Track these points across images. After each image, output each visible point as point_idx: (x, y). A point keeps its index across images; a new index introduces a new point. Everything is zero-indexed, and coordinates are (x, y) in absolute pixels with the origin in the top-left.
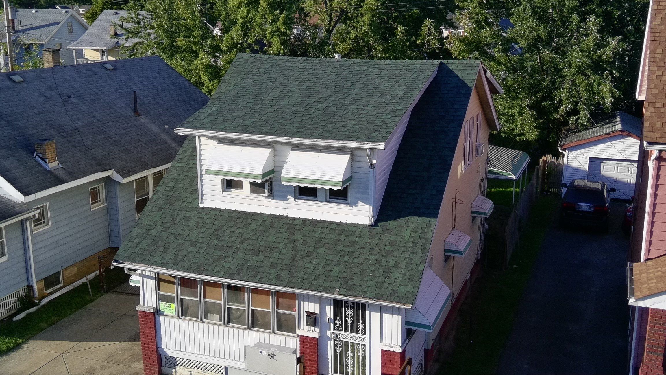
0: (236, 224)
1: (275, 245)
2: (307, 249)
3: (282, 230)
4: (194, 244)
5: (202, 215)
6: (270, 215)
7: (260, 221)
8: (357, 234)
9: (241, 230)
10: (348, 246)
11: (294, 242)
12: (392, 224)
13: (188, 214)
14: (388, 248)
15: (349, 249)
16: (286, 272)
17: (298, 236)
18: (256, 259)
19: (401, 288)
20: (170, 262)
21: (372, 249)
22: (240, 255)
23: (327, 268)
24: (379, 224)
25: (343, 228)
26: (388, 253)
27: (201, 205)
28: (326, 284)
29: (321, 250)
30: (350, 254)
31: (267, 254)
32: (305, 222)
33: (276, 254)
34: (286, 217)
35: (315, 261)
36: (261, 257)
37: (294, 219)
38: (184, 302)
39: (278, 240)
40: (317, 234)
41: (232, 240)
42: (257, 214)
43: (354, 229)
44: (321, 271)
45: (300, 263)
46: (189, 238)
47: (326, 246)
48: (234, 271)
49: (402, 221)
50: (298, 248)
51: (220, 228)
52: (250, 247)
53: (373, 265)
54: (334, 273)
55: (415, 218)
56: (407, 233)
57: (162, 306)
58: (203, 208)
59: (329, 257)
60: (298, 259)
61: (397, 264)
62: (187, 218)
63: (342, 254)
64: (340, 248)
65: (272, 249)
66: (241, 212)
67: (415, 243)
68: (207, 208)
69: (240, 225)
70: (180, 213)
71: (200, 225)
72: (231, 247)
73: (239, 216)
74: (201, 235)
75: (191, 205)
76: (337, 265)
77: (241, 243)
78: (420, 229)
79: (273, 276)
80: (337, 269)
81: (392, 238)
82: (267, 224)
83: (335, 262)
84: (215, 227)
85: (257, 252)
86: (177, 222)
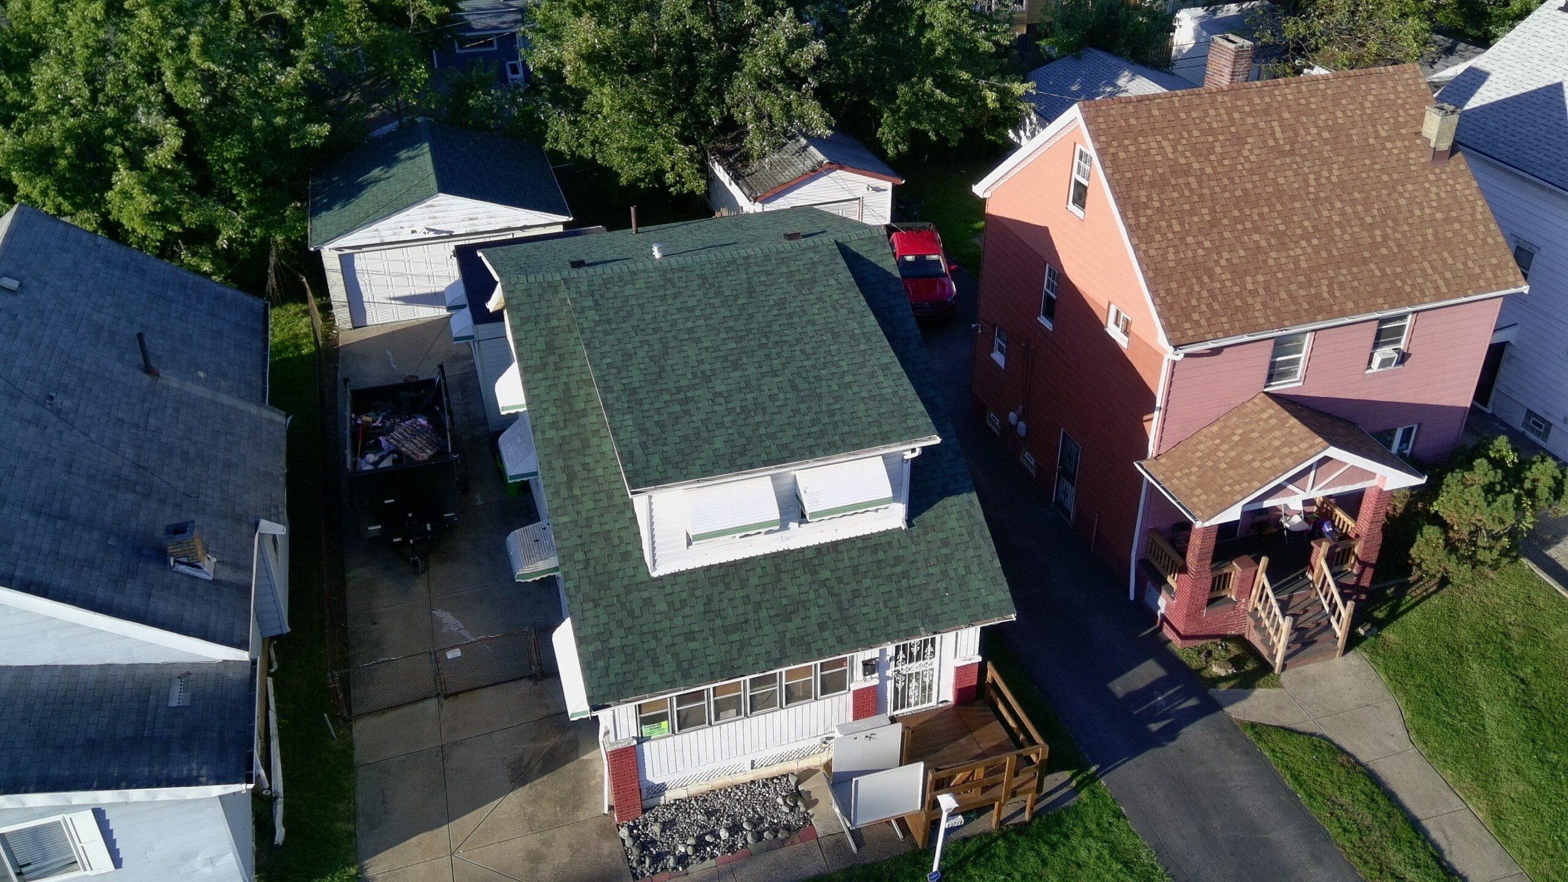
0: (727, 586)
1: (804, 597)
2: (849, 588)
3: (798, 573)
4: (690, 636)
5: (668, 589)
6: (765, 557)
7: (759, 571)
8: (896, 544)
9: (742, 593)
10: (895, 565)
11: (824, 583)
12: (928, 516)
13: (645, 595)
14: (944, 551)
15: (899, 569)
16: (844, 630)
17: (825, 574)
18: (791, 626)
19: (991, 599)
21: (926, 560)
22: (767, 629)
23: (891, 604)
24: (914, 521)
25: (872, 542)
26: (949, 558)
27: (654, 574)
28: (903, 626)
29: (867, 583)
30: (905, 574)
31: (802, 613)
32: (819, 549)
33: (814, 611)
34: (789, 550)
35: (870, 600)
36: (797, 621)
37: (802, 550)
38: (682, 715)
39: (804, 589)
40: (847, 562)
41: (741, 610)
42: (746, 561)
43: (888, 538)
44: (885, 612)
45: (852, 611)
46: (675, 632)
47: (869, 575)
48: (776, 654)
49: (937, 508)
50: (836, 591)
51: (710, 599)
52: (772, 612)
53: (940, 580)
54: (903, 609)
55: (950, 501)
56: (953, 523)
57: (646, 730)
58: (660, 578)
59: (883, 589)
60: (846, 605)
61: (967, 568)
62: (648, 602)
63: (895, 578)
64: (888, 571)
65: (804, 604)
66: (721, 565)
67: (971, 534)
68: (666, 576)
69: (735, 584)
70: (631, 597)
71: (677, 605)
72: (746, 621)
73: (722, 572)
74: (689, 620)
75: (638, 580)
76: (901, 596)
77: (756, 612)
78: (965, 514)
79: (832, 641)
80: (902, 601)
81: (941, 536)
82: (771, 570)
83: (895, 594)
84: (701, 601)
85: (787, 617)
86: (637, 612)
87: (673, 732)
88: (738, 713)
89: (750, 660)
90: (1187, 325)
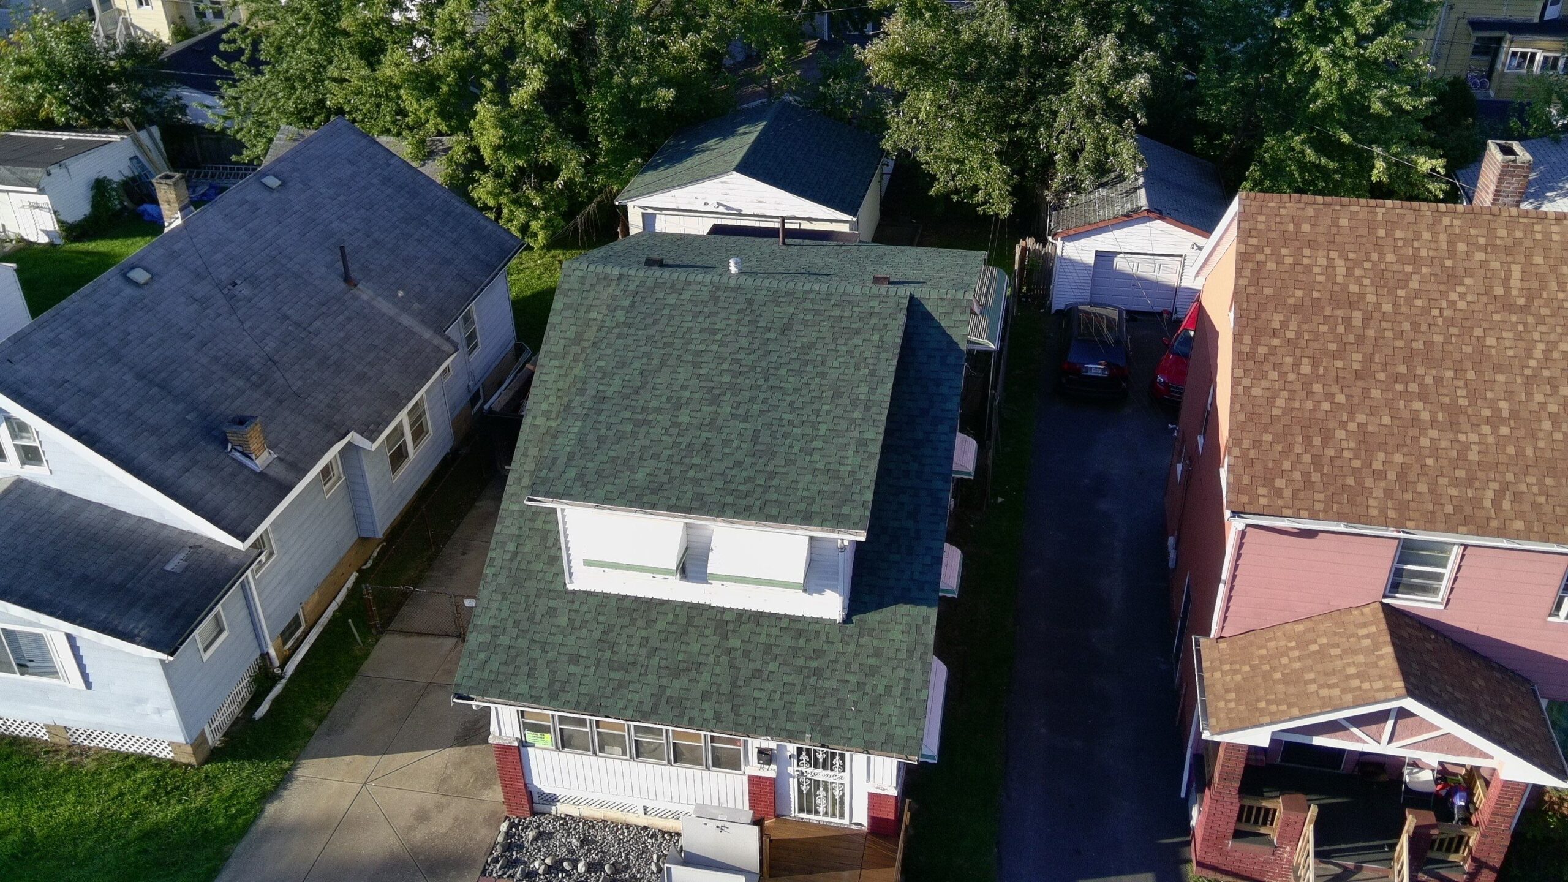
0: (633, 622)
1: (702, 659)
2: (753, 666)
3: (708, 632)
4: (575, 659)
5: (576, 606)
6: (683, 604)
7: (670, 616)
8: (823, 636)
9: (644, 633)
10: (812, 658)
11: (729, 651)
12: (873, 618)
13: (552, 604)
14: (872, 661)
15: (814, 664)
16: (726, 707)
17: (734, 642)
18: (675, 683)
19: (900, 731)
20: (545, 694)
21: (848, 664)
22: (651, 678)
23: (787, 698)
24: (854, 618)
25: (800, 626)
26: (873, 671)
27: (570, 587)
28: (791, 726)
29: (773, 666)
30: (818, 672)
31: (693, 674)
32: (741, 616)
33: (706, 676)
34: (710, 606)
35: (768, 686)
36: (684, 681)
37: (723, 610)
38: (565, 733)
39: (705, 650)
40: (762, 639)
41: (634, 650)
42: (663, 602)
43: (818, 627)
44: (778, 704)
45: (745, 691)
46: (563, 650)
47: (780, 659)
48: (647, 708)
49: (886, 613)
50: (738, 663)
51: (610, 629)
52: (663, 663)
53: (853, 691)
54: (799, 708)
55: (903, 609)
56: (896, 635)
57: (530, 736)
58: (574, 592)
59: (788, 679)
60: (740, 683)
61: (889, 689)
62: (552, 612)
63: (805, 672)
64: (800, 662)
65: (698, 666)
66: (636, 599)
67: (910, 653)
68: (580, 591)
69: (640, 622)
70: (539, 602)
71: (577, 624)
72: (634, 663)
73: (634, 606)
74: (581, 643)
75: (552, 587)
76: (802, 693)
77: (648, 657)
78: (914, 629)
79: (709, 714)
80: (802, 699)
81: (876, 643)
82: (683, 620)
83: (797, 689)
84: (601, 628)
85: (676, 672)
86: (538, 618)
87: (557, 747)
88: (624, 753)
89: (620, 704)
90: (1262, 491)
